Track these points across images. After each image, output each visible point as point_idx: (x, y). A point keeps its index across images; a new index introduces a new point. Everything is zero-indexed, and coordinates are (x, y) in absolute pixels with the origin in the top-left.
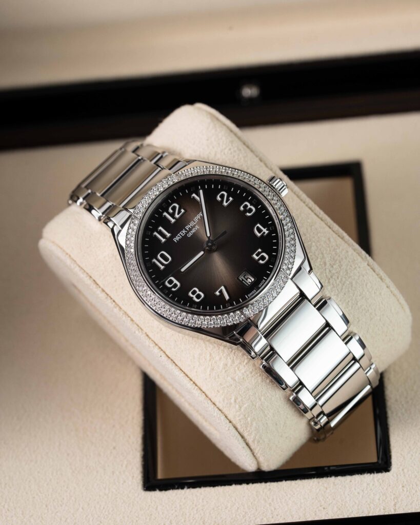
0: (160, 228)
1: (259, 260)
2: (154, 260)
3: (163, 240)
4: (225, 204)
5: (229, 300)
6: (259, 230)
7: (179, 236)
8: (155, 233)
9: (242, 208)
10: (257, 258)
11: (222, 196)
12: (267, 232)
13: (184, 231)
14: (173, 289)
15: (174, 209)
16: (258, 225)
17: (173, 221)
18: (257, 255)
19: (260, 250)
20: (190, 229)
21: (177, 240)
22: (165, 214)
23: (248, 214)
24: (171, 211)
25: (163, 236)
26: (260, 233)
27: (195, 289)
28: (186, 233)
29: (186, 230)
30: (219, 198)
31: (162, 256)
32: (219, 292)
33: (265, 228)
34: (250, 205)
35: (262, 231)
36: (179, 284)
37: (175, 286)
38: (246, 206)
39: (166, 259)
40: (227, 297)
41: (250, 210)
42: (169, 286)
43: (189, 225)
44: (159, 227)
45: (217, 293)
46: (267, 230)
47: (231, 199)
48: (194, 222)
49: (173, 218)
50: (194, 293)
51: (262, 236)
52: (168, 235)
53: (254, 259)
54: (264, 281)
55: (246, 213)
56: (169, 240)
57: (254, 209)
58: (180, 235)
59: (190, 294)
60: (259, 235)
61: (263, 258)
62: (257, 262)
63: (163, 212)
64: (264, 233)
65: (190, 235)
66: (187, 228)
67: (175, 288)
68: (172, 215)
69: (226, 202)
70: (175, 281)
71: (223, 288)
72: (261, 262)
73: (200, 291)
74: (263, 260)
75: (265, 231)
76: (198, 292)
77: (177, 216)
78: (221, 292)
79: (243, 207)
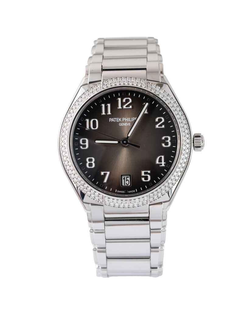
0: (109, 105)
1: (143, 177)
2: (87, 120)
3: (104, 113)
4: (157, 126)
5: (105, 183)
6: (160, 160)
7: (114, 119)
8: (103, 105)
9: (163, 138)
10: (143, 174)
11: (160, 120)
12: (163, 165)
13: (120, 119)
14: (81, 147)
15: (127, 101)
16: (163, 157)
17: (120, 107)
18: (145, 173)
19: (149, 172)
20: (124, 122)
21: (111, 121)
22: (120, 99)
23: (163, 145)
24: (124, 100)
25: (106, 111)
26: (159, 162)
27: (93, 159)
28: (120, 122)
29: (122, 120)
30: (157, 120)
31: (94, 122)
32: (104, 173)
33: (164, 162)
34: (170, 141)
35: (162, 162)
36: (87, 147)
37: (84, 146)
38: (167, 139)
39: (94, 126)
40: (105, 181)
41: (167, 144)
42: (81, 143)
43: (126, 119)
44: (109, 103)
45: (102, 173)
46: (164, 164)
47: (163, 126)
48: (131, 120)
49: (122, 106)
50: (90, 160)
51: (158, 165)
52: (109, 113)
53: (141, 173)
54: (134, 191)
55: (163, 143)
56: (107, 116)
57: (169, 145)
58: (116, 119)
59: (87, 159)
60: (157, 162)
61: (146, 178)
62: (141, 177)
63: (119, 97)
64: (161, 164)
65: (121, 125)
66: (124, 119)
67: (83, 147)
68: (123, 104)
69: (159, 126)
70: (87, 144)
71: (108, 173)
72: (143, 179)
73: (94, 162)
74: (145, 179)
75: (163, 164)
76: (93, 162)
77: (124, 107)
78: (105, 174)
79: (165, 138)
